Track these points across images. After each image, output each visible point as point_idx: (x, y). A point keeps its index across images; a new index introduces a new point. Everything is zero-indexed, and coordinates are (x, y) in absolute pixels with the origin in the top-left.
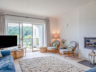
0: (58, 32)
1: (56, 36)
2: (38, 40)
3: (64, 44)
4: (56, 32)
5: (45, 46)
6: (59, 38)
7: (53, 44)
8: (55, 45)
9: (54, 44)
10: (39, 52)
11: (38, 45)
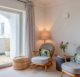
0: (48, 29)
1: (45, 35)
2: (9, 42)
3: (64, 51)
4: (45, 29)
5: (25, 54)
6: (50, 38)
7: (40, 50)
8: (46, 52)
9: (43, 51)
10: (12, 67)
11: (9, 51)
